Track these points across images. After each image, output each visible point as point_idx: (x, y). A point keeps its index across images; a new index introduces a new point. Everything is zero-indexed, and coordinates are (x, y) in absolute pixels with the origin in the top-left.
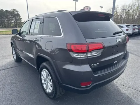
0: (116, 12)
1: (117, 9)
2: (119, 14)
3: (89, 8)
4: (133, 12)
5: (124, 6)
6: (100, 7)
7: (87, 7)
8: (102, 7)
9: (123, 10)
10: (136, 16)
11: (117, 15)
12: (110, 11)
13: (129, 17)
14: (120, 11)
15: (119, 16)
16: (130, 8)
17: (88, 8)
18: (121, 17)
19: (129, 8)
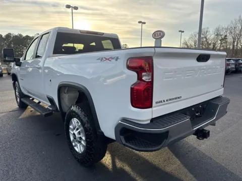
0: (206, 38)
1: (208, 33)
2: (210, 42)
3: (162, 34)
4: (234, 39)
5: (218, 30)
6: (180, 31)
7: (159, 32)
8: (183, 32)
9: (216, 35)
10: (239, 45)
11: (208, 43)
12: (196, 36)
13: (227, 46)
14: (213, 36)
15: (210, 44)
16: (229, 31)
17: (160, 34)
18: (214, 46)
19: (226, 32)
